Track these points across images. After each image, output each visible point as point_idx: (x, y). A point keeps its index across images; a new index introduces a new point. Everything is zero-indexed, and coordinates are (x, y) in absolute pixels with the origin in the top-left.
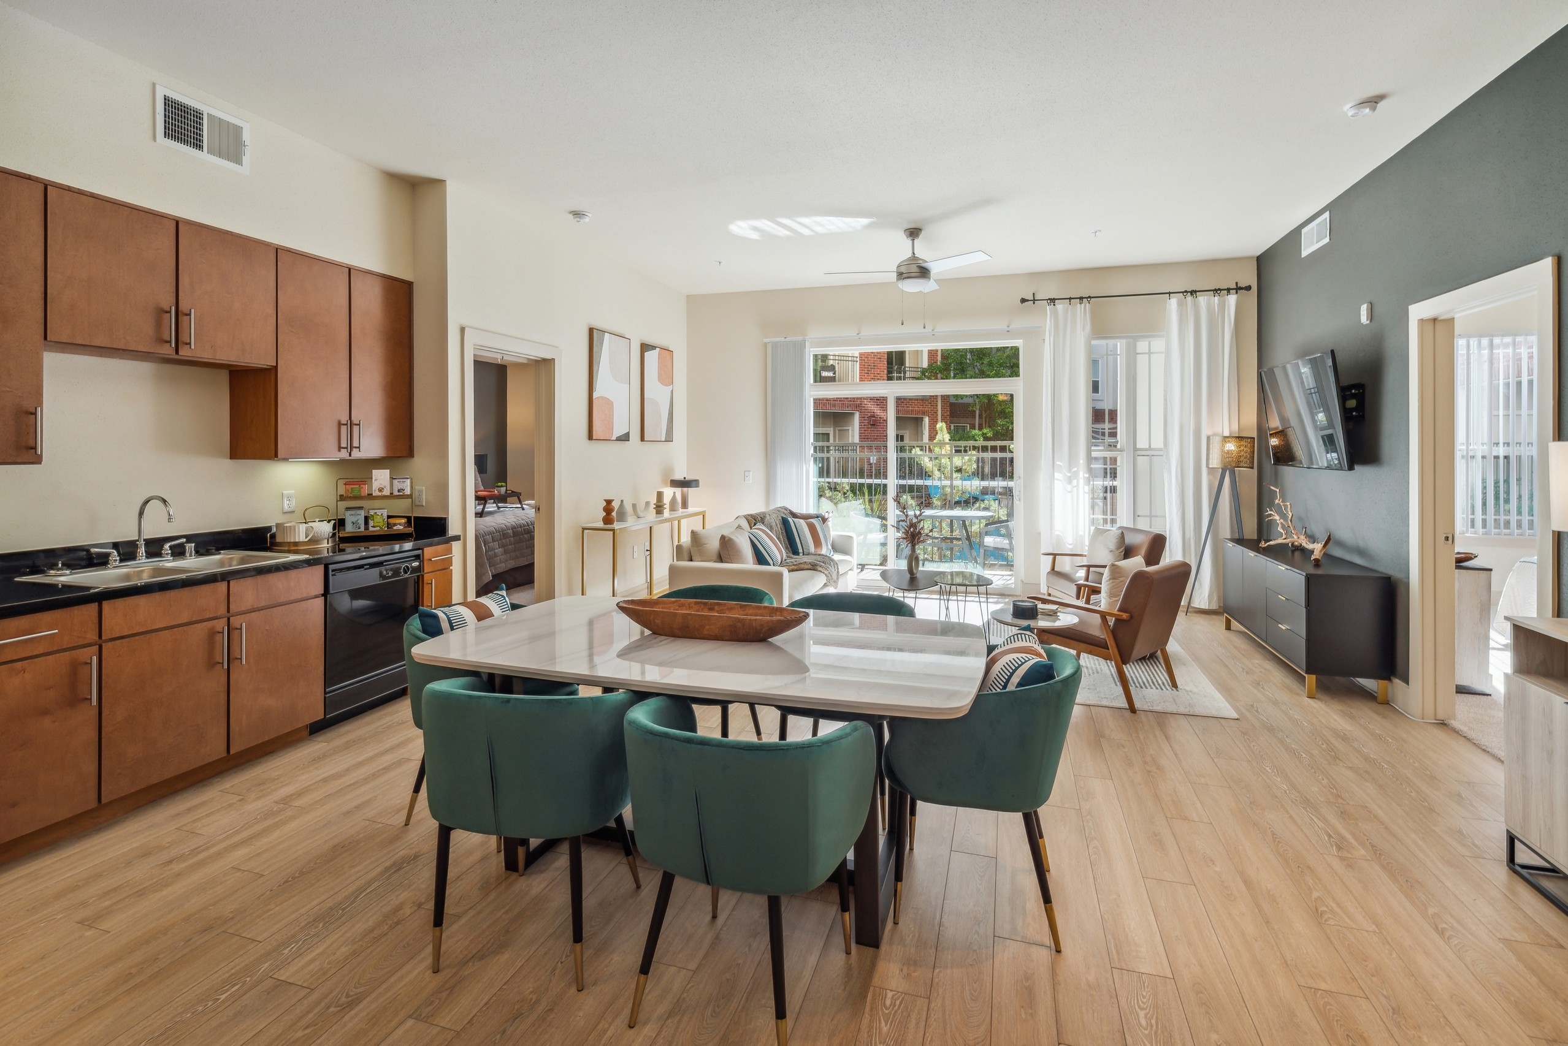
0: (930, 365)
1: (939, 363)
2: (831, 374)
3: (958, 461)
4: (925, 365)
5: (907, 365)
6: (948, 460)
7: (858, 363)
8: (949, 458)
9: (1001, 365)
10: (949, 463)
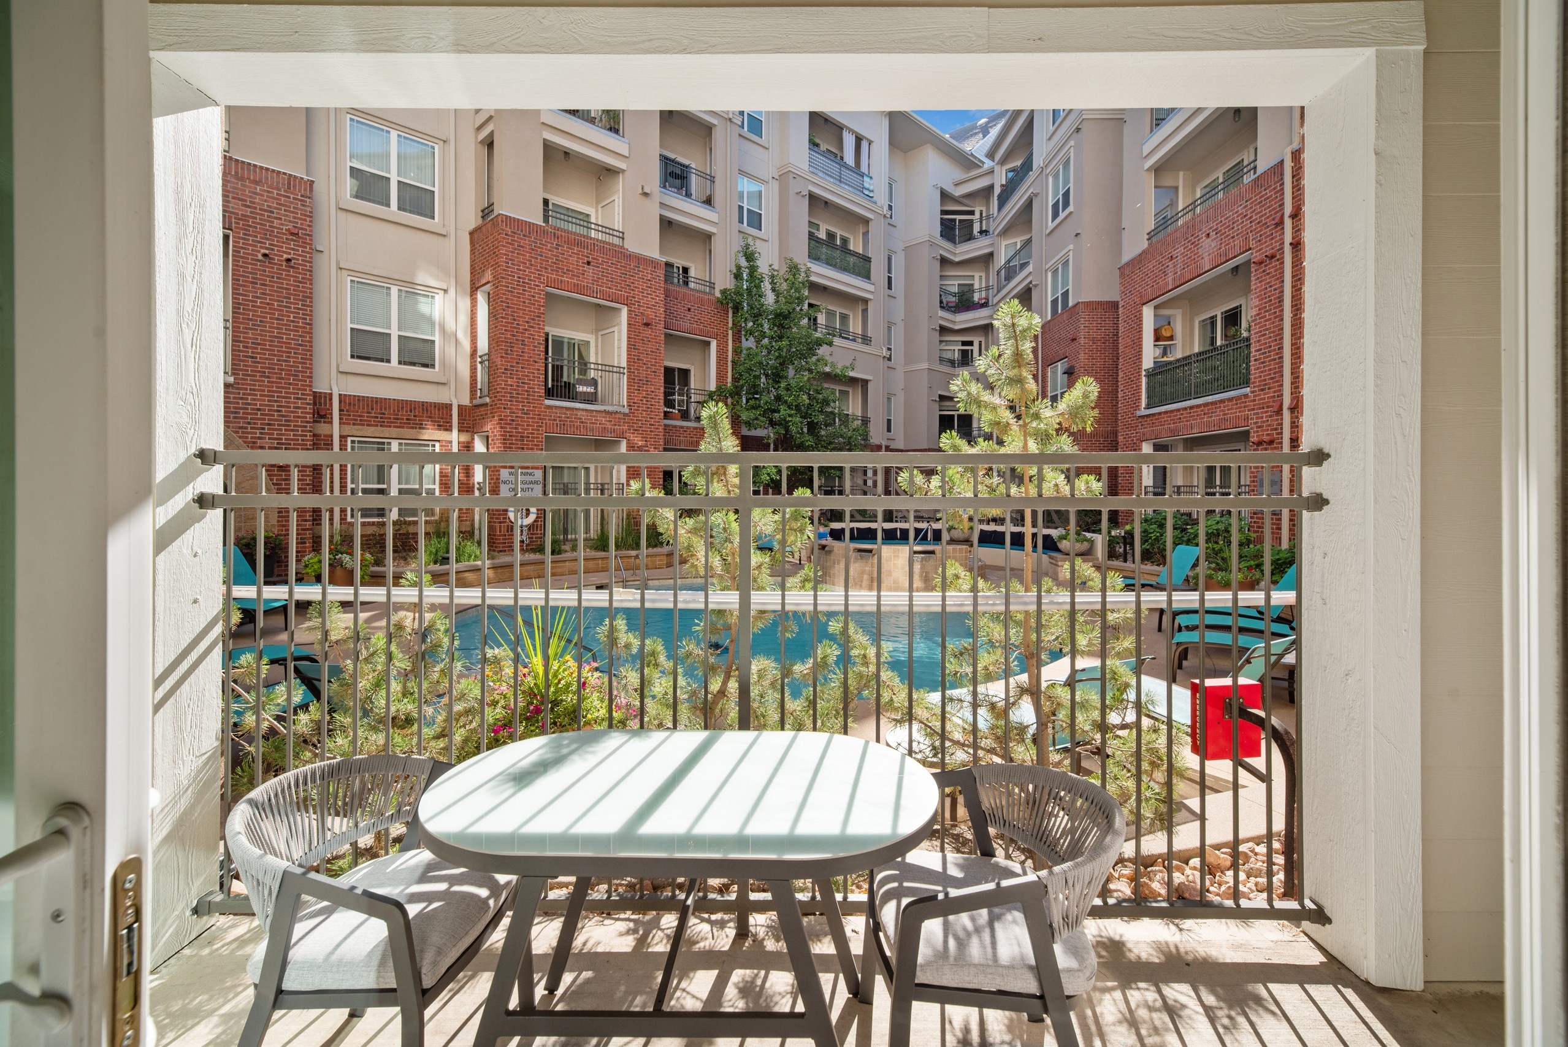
0: (719, 388)
1: (729, 385)
2: (591, 390)
3: (764, 521)
4: (713, 387)
5: (692, 386)
6: (732, 517)
7: (625, 376)
8: (736, 512)
9: (801, 389)
10: (735, 527)
